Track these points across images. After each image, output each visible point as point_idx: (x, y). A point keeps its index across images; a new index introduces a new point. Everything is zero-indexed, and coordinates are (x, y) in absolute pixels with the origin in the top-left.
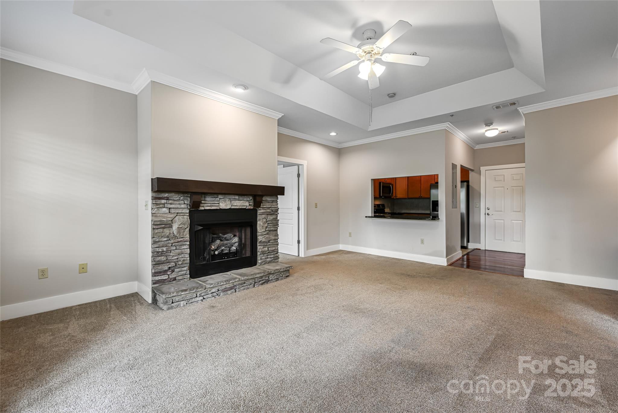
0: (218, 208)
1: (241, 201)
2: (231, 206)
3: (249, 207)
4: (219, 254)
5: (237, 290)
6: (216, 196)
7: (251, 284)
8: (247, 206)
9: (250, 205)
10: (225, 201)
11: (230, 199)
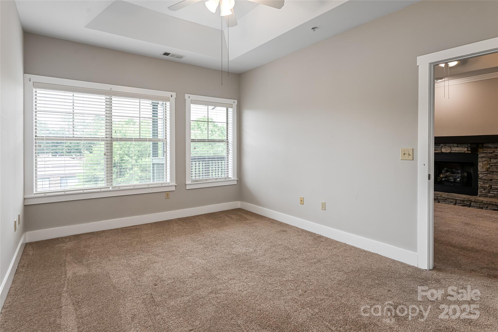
0: (440, 152)
1: (460, 147)
2: (451, 151)
3: (467, 152)
4: (444, 180)
5: (440, 202)
6: (439, 145)
7: (452, 202)
8: (465, 151)
9: (468, 150)
10: (445, 148)
11: (450, 146)
